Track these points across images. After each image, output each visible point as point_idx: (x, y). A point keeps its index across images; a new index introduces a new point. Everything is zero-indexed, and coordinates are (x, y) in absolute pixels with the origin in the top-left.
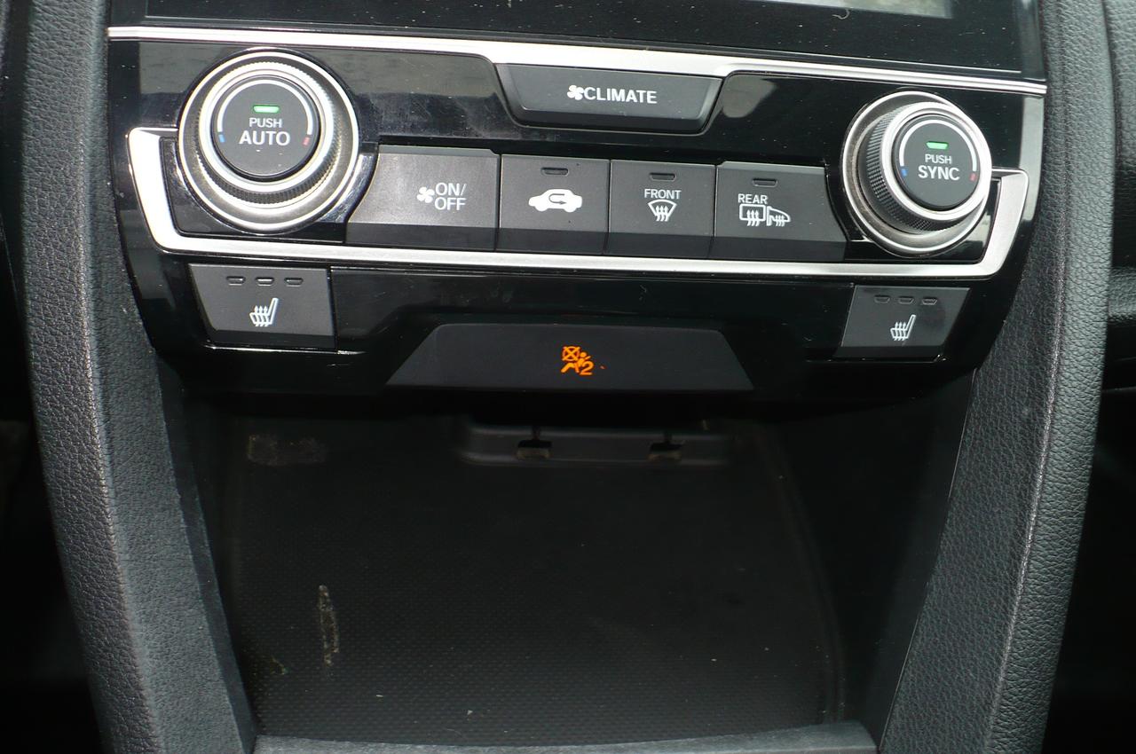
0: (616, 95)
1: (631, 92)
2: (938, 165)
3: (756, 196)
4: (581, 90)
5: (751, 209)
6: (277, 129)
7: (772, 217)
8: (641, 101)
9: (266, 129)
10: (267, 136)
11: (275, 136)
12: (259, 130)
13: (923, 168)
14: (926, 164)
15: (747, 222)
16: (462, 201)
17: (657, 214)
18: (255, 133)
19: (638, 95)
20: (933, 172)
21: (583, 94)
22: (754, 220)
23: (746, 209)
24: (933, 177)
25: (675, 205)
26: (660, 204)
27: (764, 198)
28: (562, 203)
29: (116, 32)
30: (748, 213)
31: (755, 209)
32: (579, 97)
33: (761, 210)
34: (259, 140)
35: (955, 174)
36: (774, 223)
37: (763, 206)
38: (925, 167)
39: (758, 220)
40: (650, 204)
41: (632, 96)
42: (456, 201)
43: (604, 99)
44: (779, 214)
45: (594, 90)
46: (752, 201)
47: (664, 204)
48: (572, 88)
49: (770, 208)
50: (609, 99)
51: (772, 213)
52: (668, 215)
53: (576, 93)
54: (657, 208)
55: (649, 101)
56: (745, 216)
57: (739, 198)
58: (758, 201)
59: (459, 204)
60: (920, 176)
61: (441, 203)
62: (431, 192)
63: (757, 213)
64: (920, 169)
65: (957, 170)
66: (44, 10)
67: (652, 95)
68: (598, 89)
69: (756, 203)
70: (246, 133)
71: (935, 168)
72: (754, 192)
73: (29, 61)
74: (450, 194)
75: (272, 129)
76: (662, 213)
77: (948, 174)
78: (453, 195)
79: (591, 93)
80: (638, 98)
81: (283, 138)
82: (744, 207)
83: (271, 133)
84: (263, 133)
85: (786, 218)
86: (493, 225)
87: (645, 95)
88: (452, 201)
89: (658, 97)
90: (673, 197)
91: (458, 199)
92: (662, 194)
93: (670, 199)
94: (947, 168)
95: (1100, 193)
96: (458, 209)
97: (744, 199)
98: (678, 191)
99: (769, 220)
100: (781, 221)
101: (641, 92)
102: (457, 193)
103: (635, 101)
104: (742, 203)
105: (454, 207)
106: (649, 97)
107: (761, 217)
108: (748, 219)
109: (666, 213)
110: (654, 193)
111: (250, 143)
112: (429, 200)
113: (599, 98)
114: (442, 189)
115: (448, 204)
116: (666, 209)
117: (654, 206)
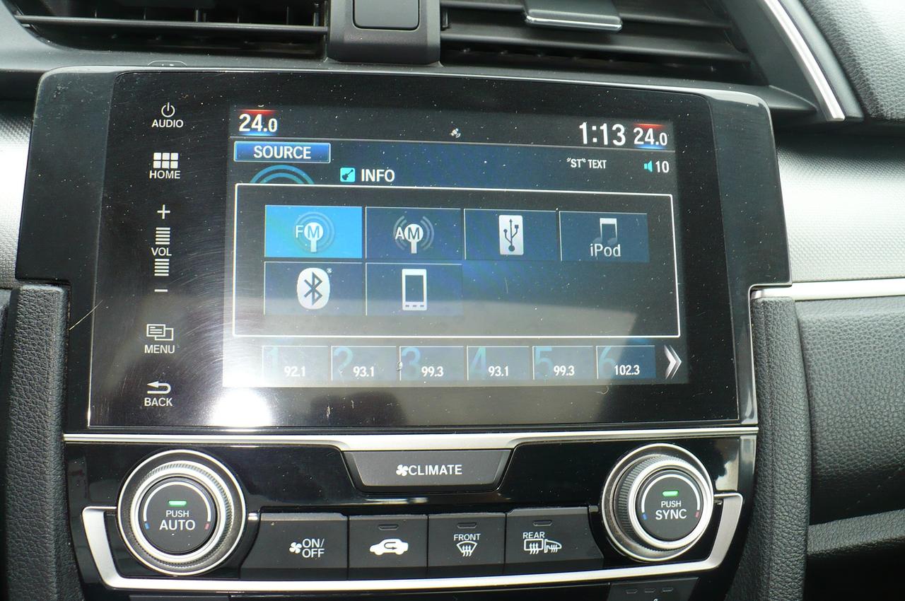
0: (432, 470)
1: (443, 467)
2: (671, 508)
3: (536, 533)
4: (406, 468)
5: (532, 542)
6: (186, 518)
7: (548, 546)
8: (451, 473)
9: (178, 518)
10: (179, 523)
11: (184, 523)
12: (173, 520)
13: (659, 513)
14: (662, 509)
15: (530, 551)
16: (321, 551)
17: (463, 551)
18: (170, 521)
19: (448, 469)
20: (666, 515)
21: (408, 471)
22: (534, 550)
23: (528, 543)
24: (666, 518)
25: (476, 544)
26: (465, 544)
27: (542, 534)
28: (393, 548)
29: (69, 437)
30: (531, 545)
31: (535, 542)
32: (405, 474)
33: (540, 543)
34: (173, 526)
35: (683, 514)
36: (549, 550)
37: (542, 540)
38: (661, 512)
39: (538, 550)
40: (458, 545)
41: (444, 470)
42: (317, 551)
43: (423, 474)
44: (553, 544)
45: (415, 467)
46: (533, 536)
47: (468, 544)
48: (400, 467)
49: (546, 540)
50: (427, 474)
51: (548, 544)
52: (471, 552)
53: (402, 470)
54: (463, 547)
55: (456, 473)
56: (528, 547)
57: (524, 536)
58: (538, 536)
59: (319, 553)
60: (657, 518)
61: (307, 553)
62: (299, 546)
63: (537, 545)
64: (657, 513)
65: (685, 510)
66: (18, 424)
67: (458, 468)
68: (419, 467)
69: (536, 538)
70: (164, 521)
71: (669, 511)
72: (535, 530)
73: (8, 461)
74: (313, 546)
75: (182, 518)
76: (467, 551)
77: (677, 515)
78: (315, 547)
79: (413, 470)
80: (448, 471)
81: (190, 525)
82: (527, 542)
83: (182, 521)
84: (176, 521)
85: (558, 546)
86: (345, 566)
87: (453, 468)
88: (314, 551)
89: (463, 470)
90: (474, 539)
91: (319, 550)
92: (467, 537)
93: (472, 540)
94: (677, 511)
95: (797, 506)
96: (319, 556)
97: (527, 536)
98: (478, 535)
99: (546, 549)
100: (554, 549)
101: (451, 466)
102: (318, 546)
103: (446, 473)
104: (525, 538)
105: (316, 555)
106: (456, 469)
107: (540, 547)
108: (531, 549)
109: (470, 550)
110: (461, 537)
111: (167, 529)
112: (298, 551)
113: (419, 474)
114: (307, 543)
115: (312, 553)
116: (470, 547)
117: (461, 546)
